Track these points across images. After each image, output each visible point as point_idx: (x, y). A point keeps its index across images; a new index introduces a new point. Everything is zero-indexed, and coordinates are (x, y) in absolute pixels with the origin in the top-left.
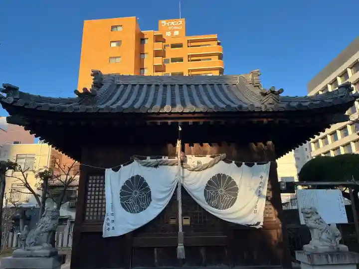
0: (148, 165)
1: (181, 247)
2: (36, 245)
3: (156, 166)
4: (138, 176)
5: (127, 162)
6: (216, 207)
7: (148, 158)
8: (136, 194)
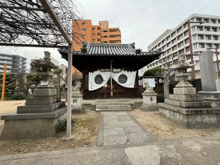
0: (102, 71)
1: (112, 93)
2: (76, 91)
3: (104, 72)
4: (99, 75)
5: (96, 70)
6: (122, 83)
7: (102, 69)
8: (99, 79)
